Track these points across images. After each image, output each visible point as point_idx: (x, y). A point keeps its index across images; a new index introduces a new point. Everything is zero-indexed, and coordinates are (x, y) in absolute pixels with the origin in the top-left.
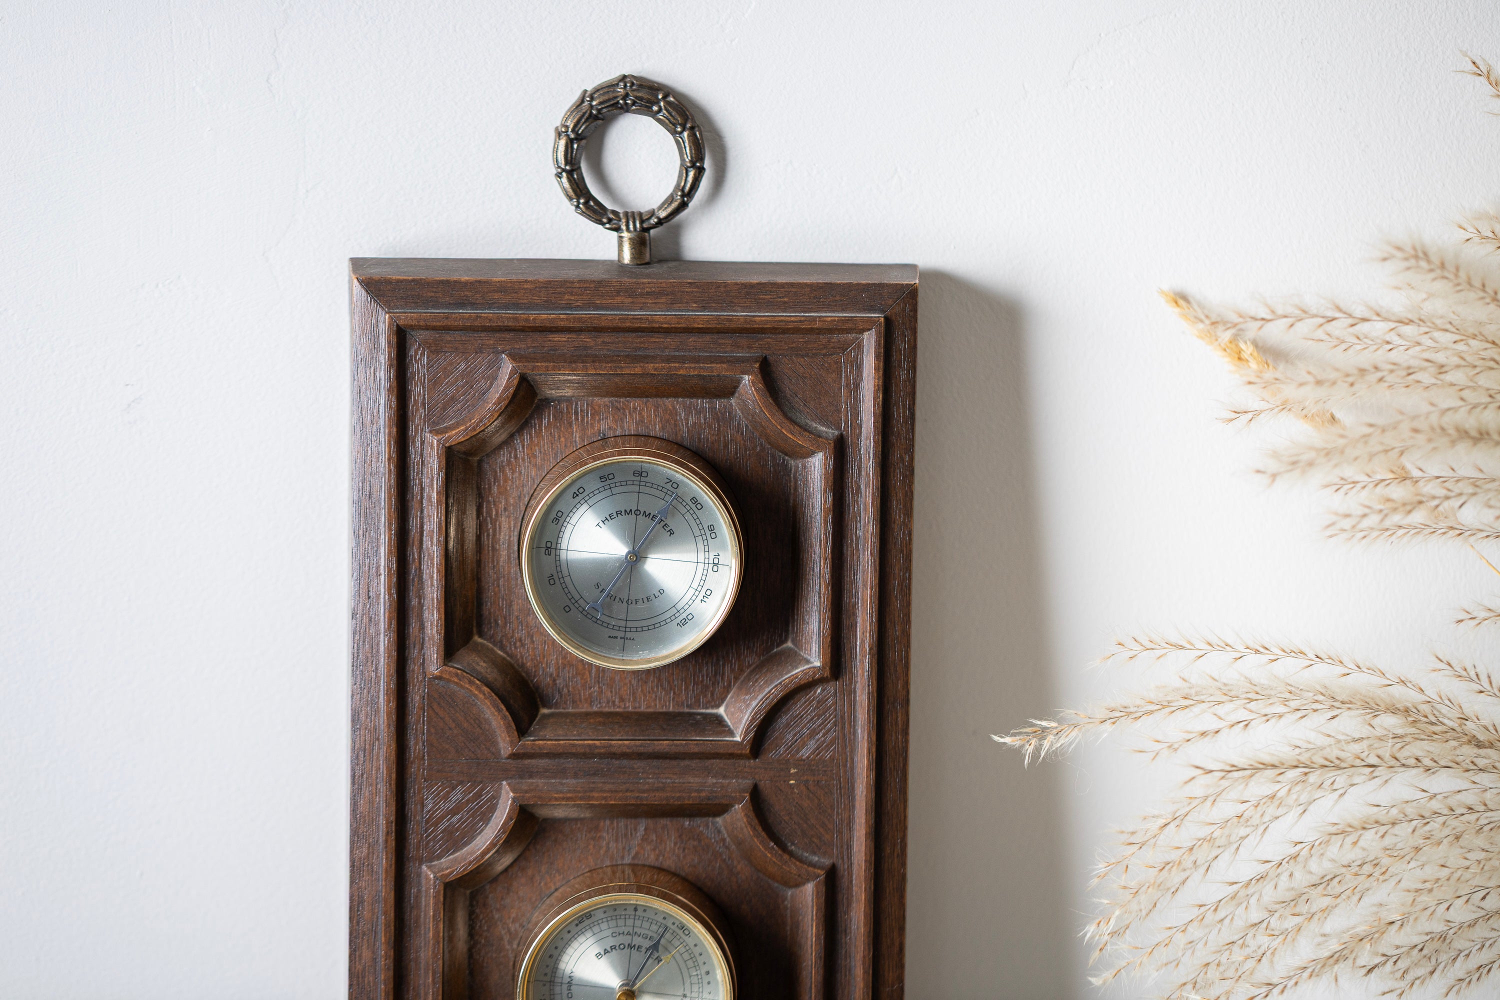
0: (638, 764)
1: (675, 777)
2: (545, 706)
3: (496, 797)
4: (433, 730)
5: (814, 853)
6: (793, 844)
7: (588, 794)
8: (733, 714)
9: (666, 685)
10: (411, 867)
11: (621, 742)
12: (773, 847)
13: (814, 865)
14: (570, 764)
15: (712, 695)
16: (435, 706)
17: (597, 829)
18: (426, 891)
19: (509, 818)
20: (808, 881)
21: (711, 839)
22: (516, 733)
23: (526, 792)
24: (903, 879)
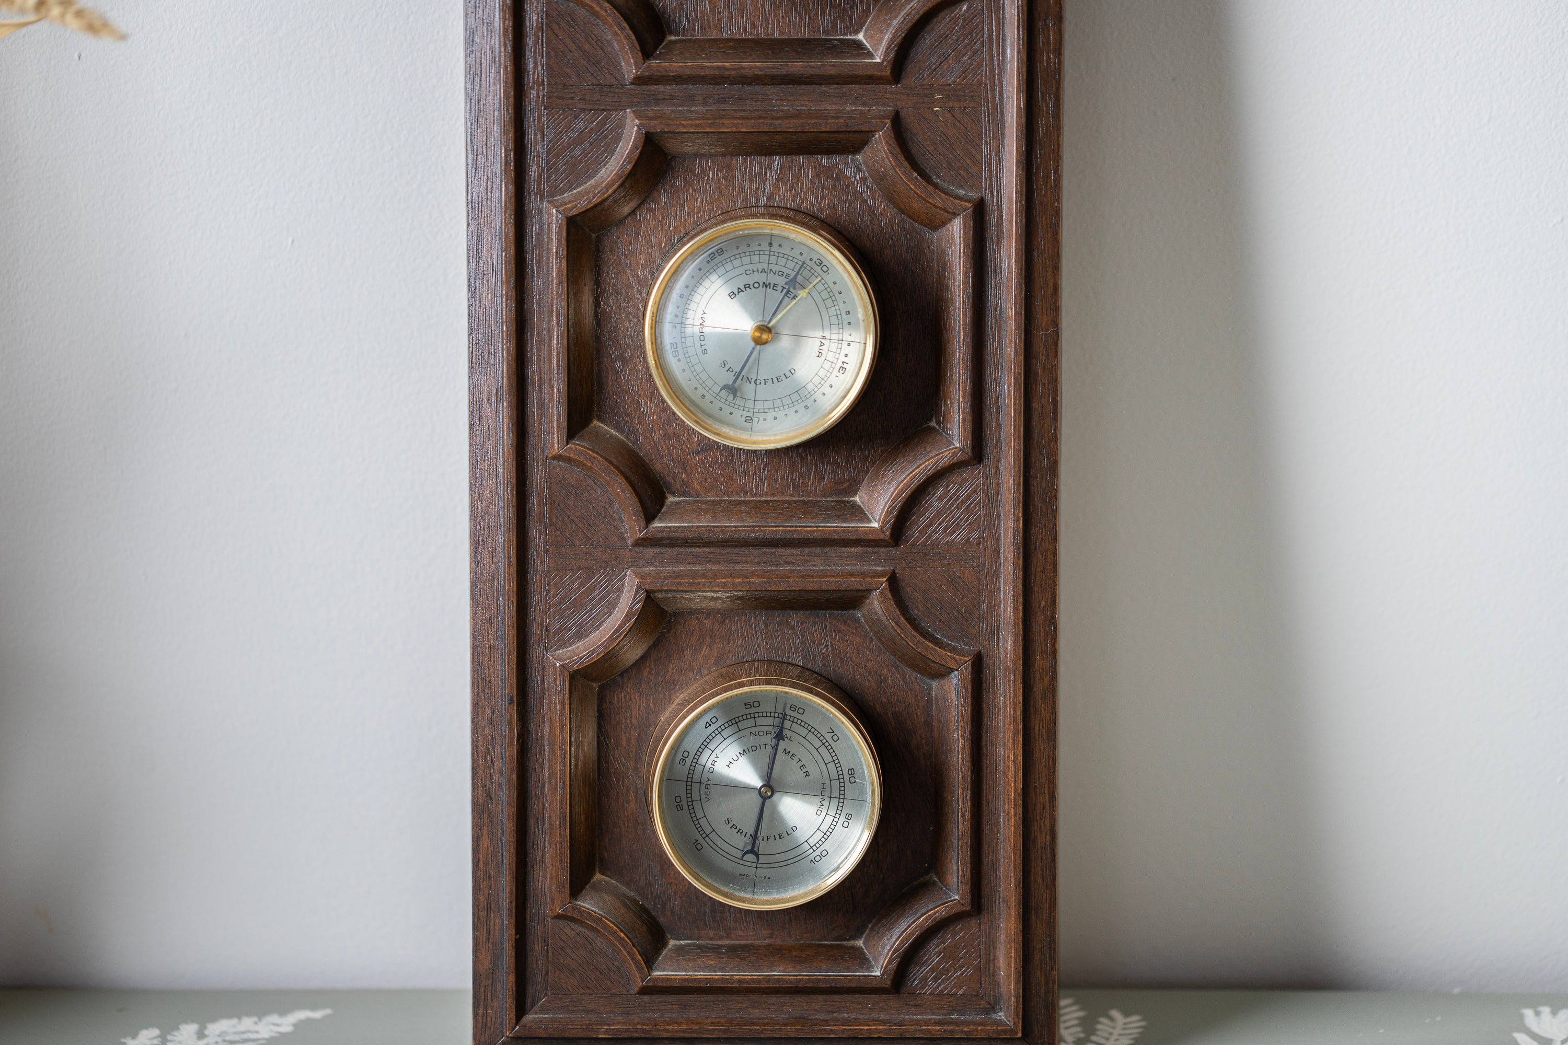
0: (772, 90)
1: (811, 104)
2: (671, 33)
3: (621, 126)
4: (552, 53)
5: (962, 187)
6: (938, 177)
7: (718, 121)
8: (872, 37)
9: (800, 9)
10: (533, 203)
11: (753, 65)
12: (916, 178)
13: (961, 198)
14: (699, 90)
15: (850, 19)
16: (554, 26)
17: (729, 167)
18: (549, 227)
19: (635, 147)
20: (955, 215)
21: (850, 178)
22: (640, 54)
23: (652, 119)
24: (1057, 213)
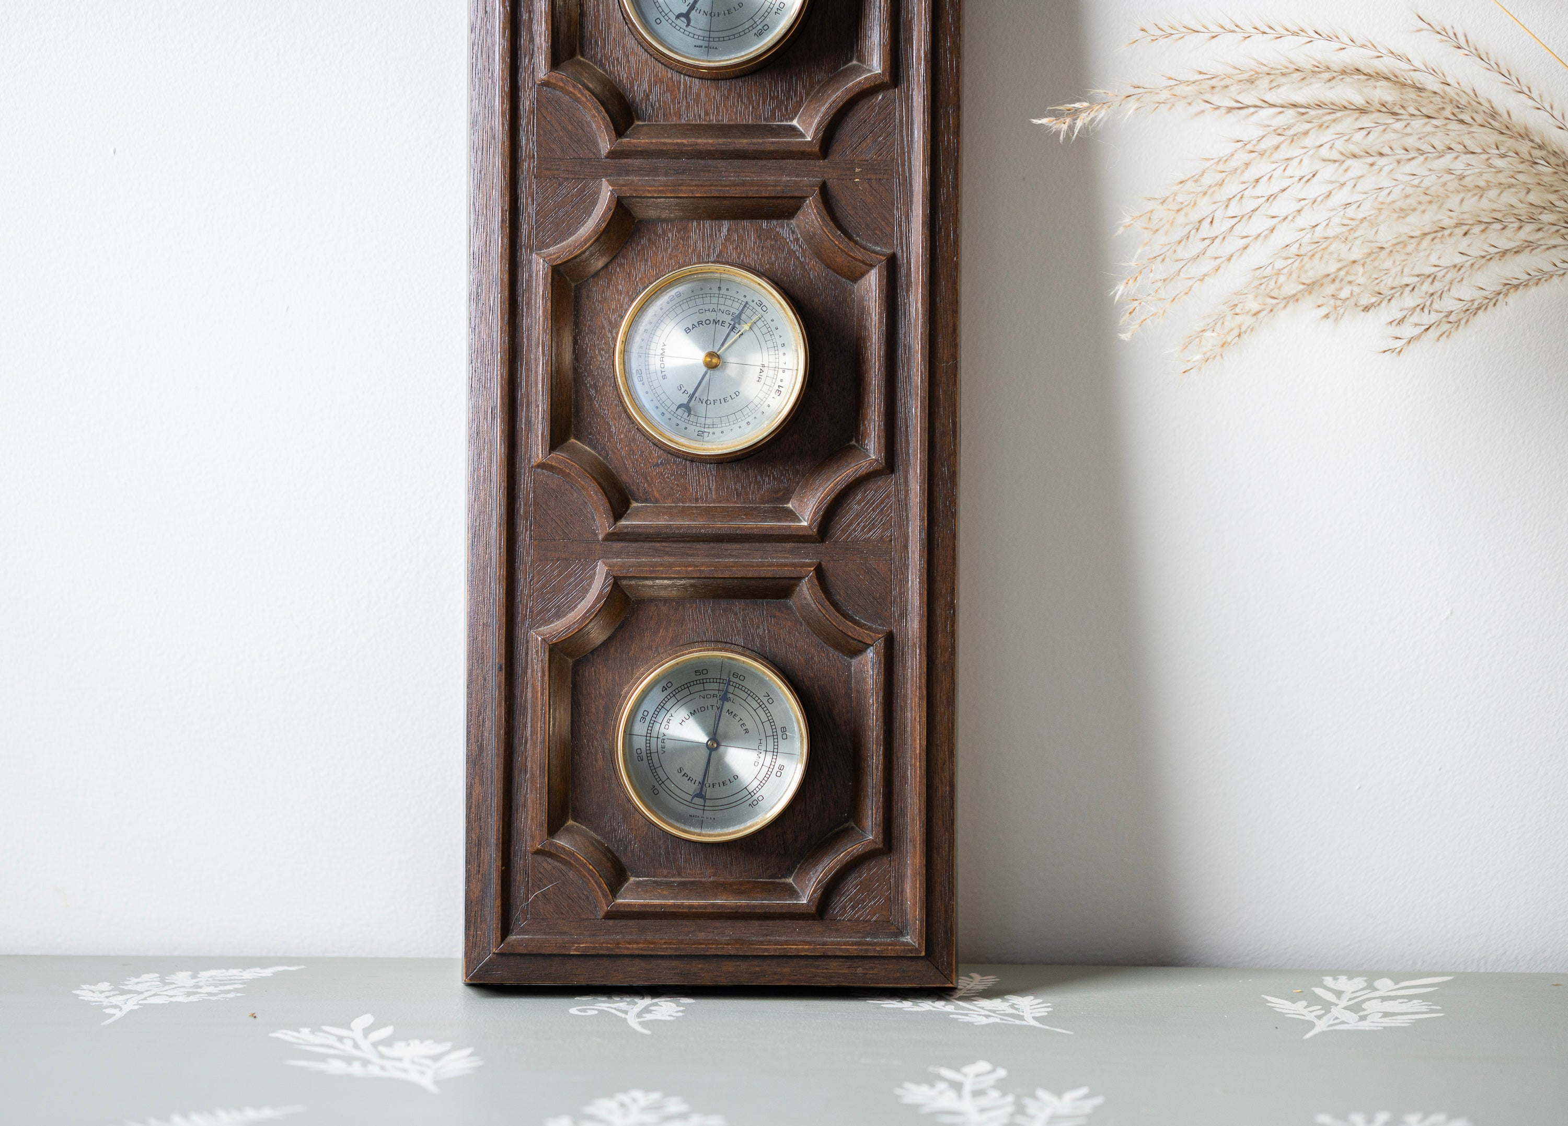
0: (722, 164)
1: (753, 175)
2: (639, 119)
3: (597, 193)
4: (541, 132)
5: (877, 244)
6: (858, 235)
7: (677, 188)
8: (804, 122)
9: (745, 100)
10: (523, 254)
11: (706, 142)
12: (840, 235)
13: (877, 253)
14: (661, 163)
15: (786, 109)
16: (543, 110)
17: (686, 230)
18: (537, 275)
19: (608, 208)
20: (872, 266)
21: (786, 239)
22: (614, 132)
23: (623, 185)
24: (956, 266)
